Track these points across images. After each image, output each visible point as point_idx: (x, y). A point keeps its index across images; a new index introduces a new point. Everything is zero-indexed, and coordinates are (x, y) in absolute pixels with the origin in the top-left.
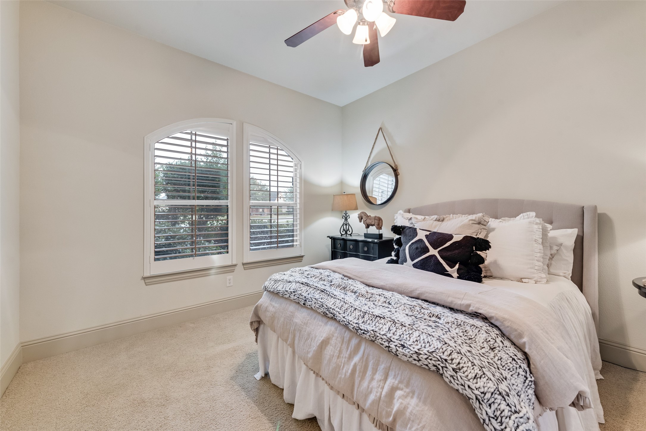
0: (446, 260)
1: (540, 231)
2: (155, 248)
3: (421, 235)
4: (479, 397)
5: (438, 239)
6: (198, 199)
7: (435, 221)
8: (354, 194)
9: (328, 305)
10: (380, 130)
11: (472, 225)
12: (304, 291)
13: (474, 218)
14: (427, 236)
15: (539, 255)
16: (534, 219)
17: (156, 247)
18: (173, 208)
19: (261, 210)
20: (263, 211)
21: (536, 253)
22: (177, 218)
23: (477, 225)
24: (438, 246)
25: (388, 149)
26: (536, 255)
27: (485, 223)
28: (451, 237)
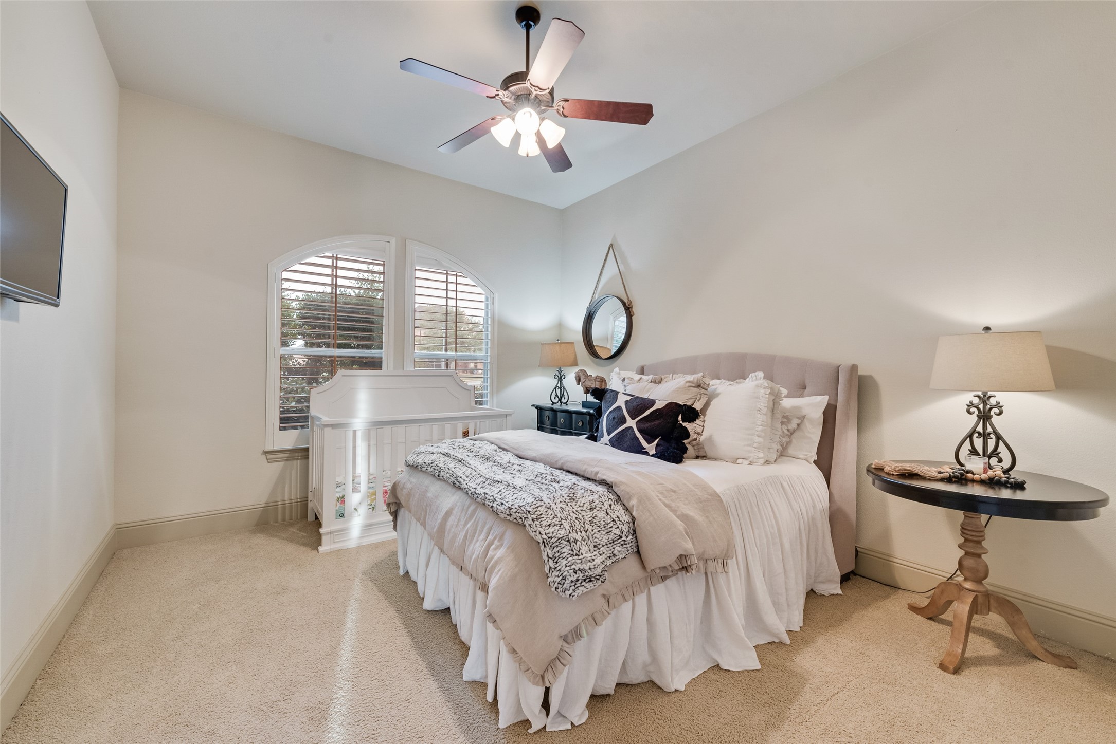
0: (644, 433)
1: (766, 398)
2: (281, 414)
3: (621, 401)
4: (545, 541)
5: (638, 406)
6: (338, 348)
7: (651, 382)
8: (573, 343)
9: (457, 474)
10: (611, 249)
11: (689, 388)
12: (441, 462)
13: (692, 379)
14: (627, 402)
15: (760, 428)
16: (762, 381)
17: (282, 412)
18: (316, 360)
19: (472, 365)
20: (476, 366)
21: (757, 426)
22: (319, 373)
23: (696, 389)
24: (637, 415)
25: (620, 276)
26: (757, 429)
27: (705, 387)
28: (653, 403)
